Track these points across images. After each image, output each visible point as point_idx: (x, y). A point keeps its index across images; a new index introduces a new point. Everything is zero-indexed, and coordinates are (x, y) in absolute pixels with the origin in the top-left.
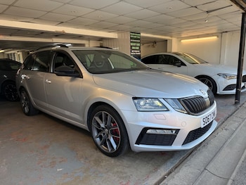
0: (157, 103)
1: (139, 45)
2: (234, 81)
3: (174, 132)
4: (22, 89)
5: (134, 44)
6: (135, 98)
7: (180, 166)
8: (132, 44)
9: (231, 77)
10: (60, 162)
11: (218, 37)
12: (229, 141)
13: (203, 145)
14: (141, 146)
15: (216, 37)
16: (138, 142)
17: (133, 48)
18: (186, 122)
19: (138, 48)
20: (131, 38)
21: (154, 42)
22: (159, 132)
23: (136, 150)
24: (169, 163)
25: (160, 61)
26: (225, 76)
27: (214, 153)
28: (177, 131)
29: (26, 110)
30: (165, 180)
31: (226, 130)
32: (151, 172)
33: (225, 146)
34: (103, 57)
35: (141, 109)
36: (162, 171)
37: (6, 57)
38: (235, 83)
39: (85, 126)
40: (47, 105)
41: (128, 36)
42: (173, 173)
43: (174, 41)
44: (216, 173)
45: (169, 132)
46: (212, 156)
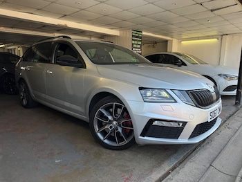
0: (164, 94)
1: (140, 43)
2: (235, 82)
3: (181, 124)
4: (22, 80)
5: (136, 42)
6: (141, 89)
7: (185, 161)
8: (133, 42)
9: (232, 78)
10: (58, 154)
11: (218, 39)
12: (233, 139)
13: (206, 142)
14: (146, 138)
15: (216, 40)
16: (143, 135)
17: (135, 46)
18: (194, 115)
19: (139, 46)
20: (133, 36)
21: (154, 42)
22: (165, 124)
23: (141, 143)
24: (172, 159)
25: (160, 61)
26: (226, 76)
27: (219, 150)
28: (185, 123)
29: (25, 102)
30: (170, 176)
31: (229, 128)
32: (154, 167)
33: (229, 144)
34: (106, 50)
35: (147, 100)
36: (166, 167)
37: (6, 51)
38: (236, 84)
39: (86, 118)
40: (47, 97)
41: (129, 34)
42: (177, 168)
43: (175, 42)
44: (222, 170)
45: (175, 125)
46: (217, 153)
